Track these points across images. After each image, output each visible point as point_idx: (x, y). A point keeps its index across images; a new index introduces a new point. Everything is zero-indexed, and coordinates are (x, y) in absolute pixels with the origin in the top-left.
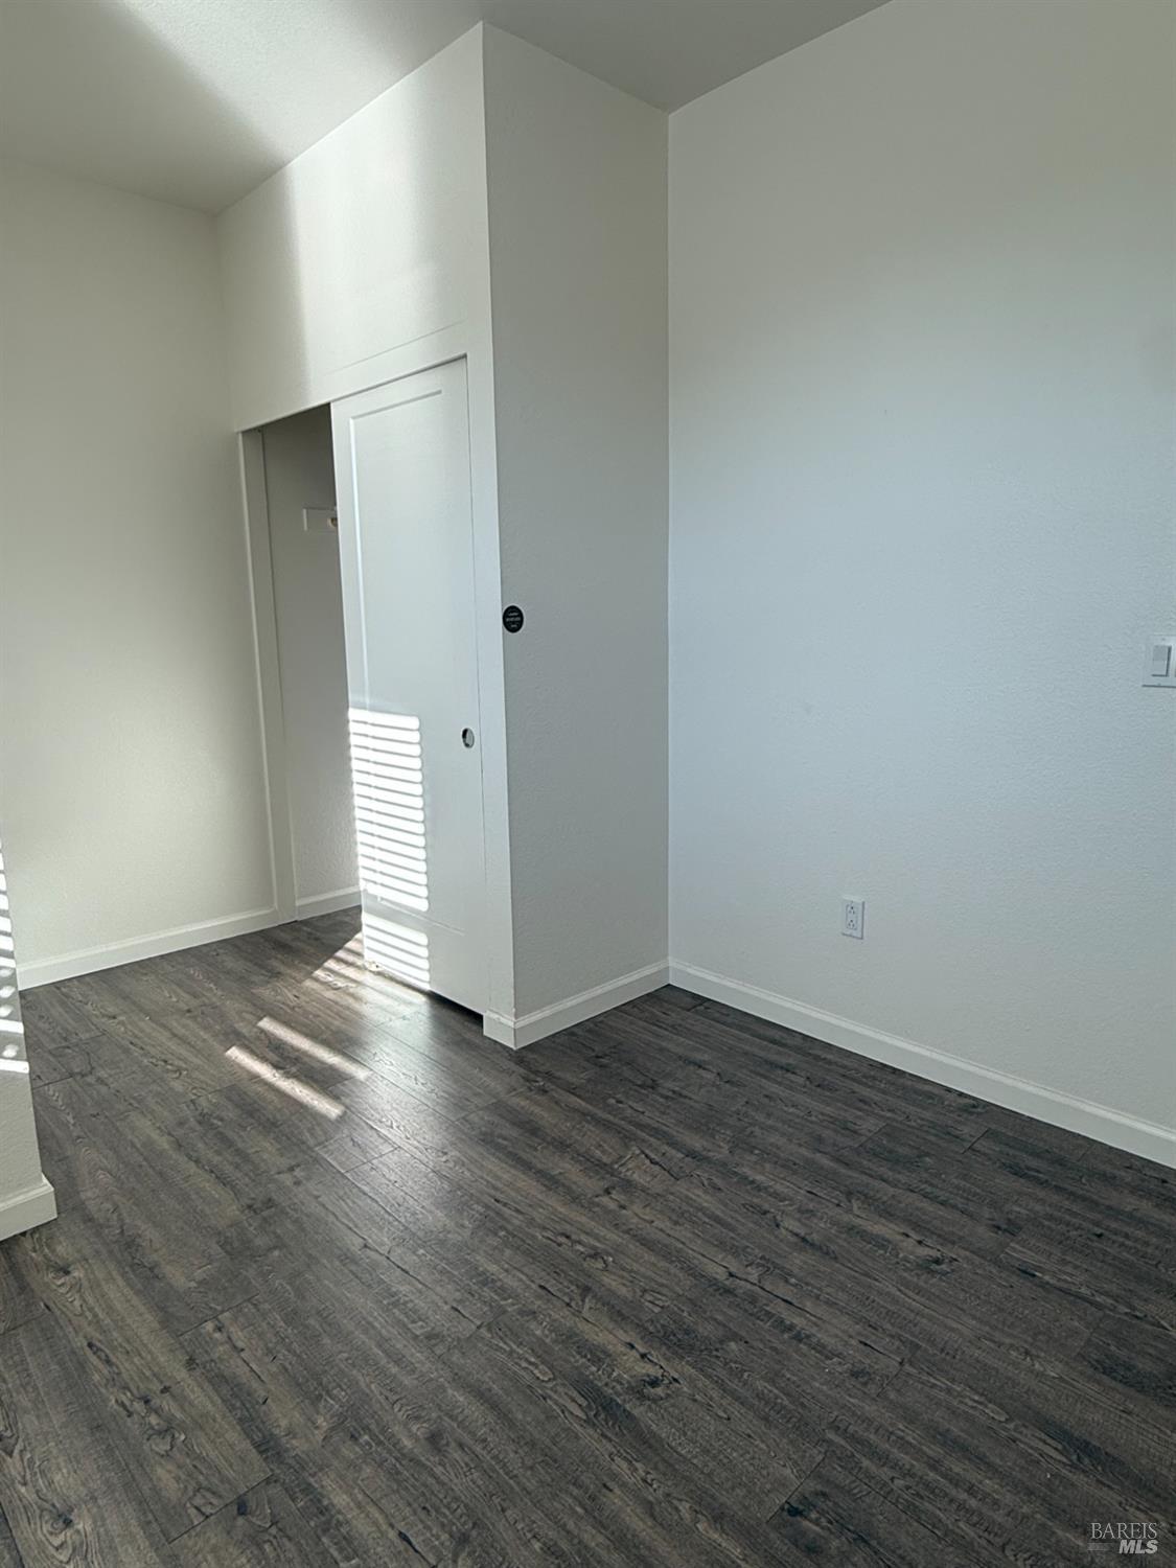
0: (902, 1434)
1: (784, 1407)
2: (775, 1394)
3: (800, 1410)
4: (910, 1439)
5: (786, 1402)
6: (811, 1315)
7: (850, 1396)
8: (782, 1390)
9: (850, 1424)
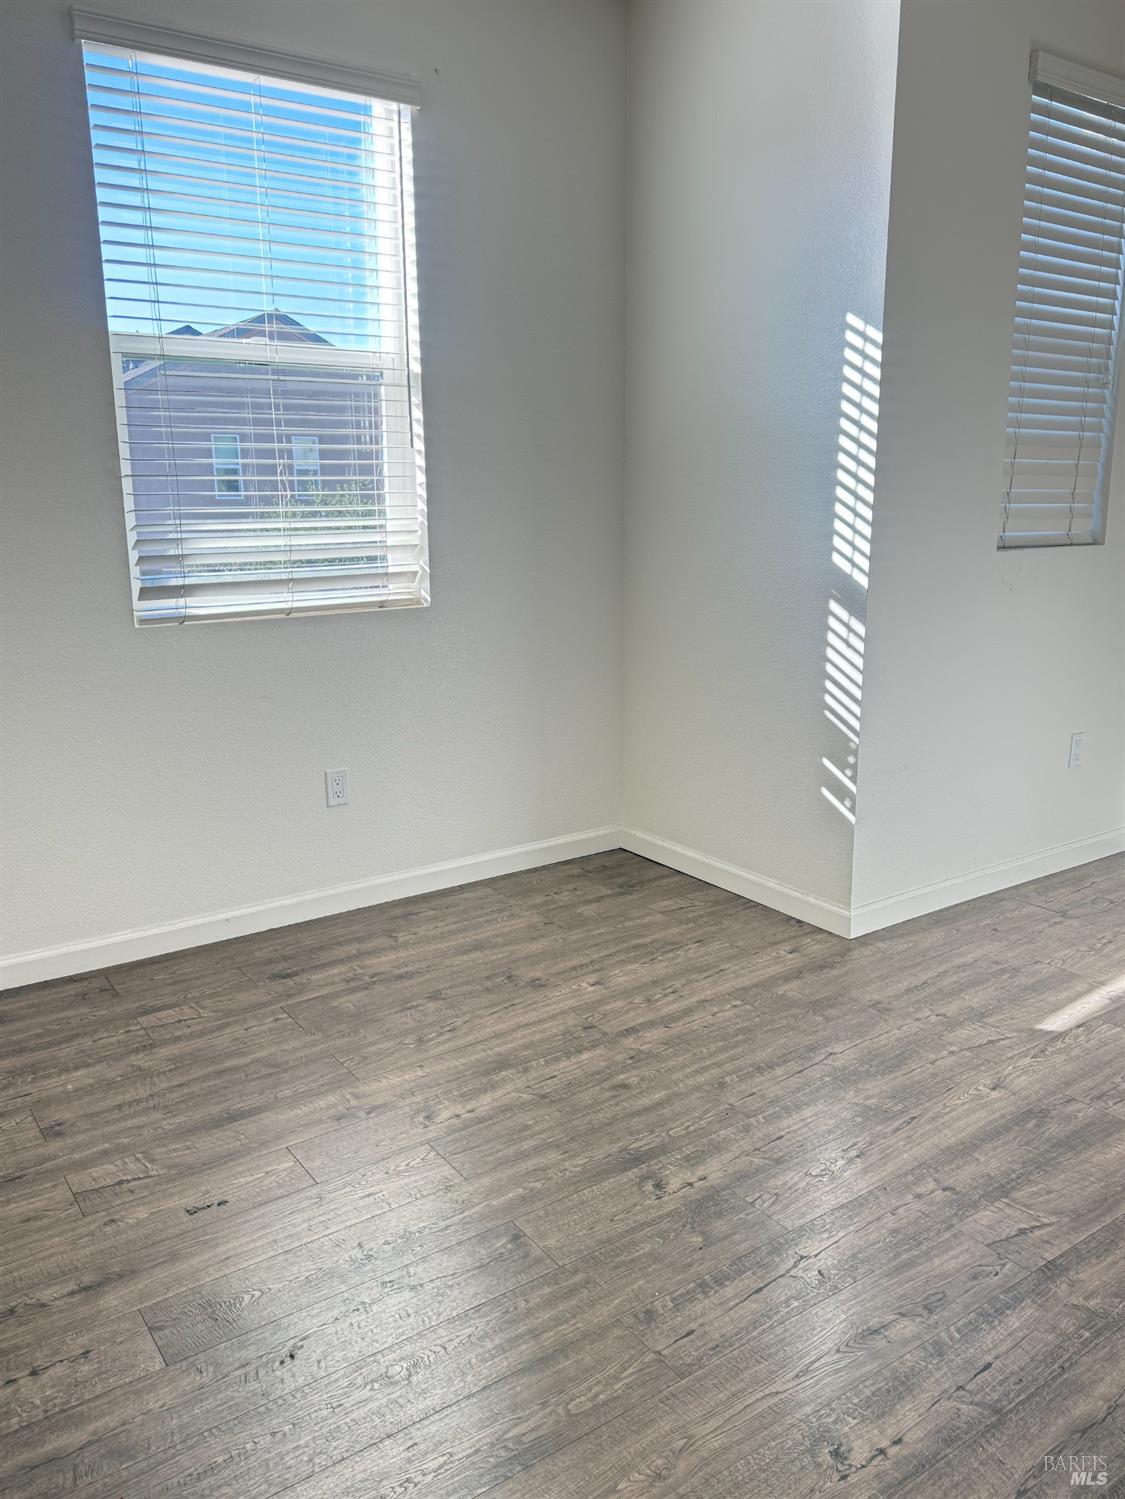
0: (571, 1323)
1: (618, 1255)
2: (633, 1253)
3: (612, 1264)
4: (565, 1326)
5: (622, 1258)
6: (737, 1304)
7: (624, 1301)
8: (639, 1258)
9: (590, 1292)
